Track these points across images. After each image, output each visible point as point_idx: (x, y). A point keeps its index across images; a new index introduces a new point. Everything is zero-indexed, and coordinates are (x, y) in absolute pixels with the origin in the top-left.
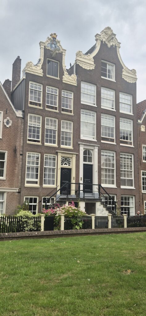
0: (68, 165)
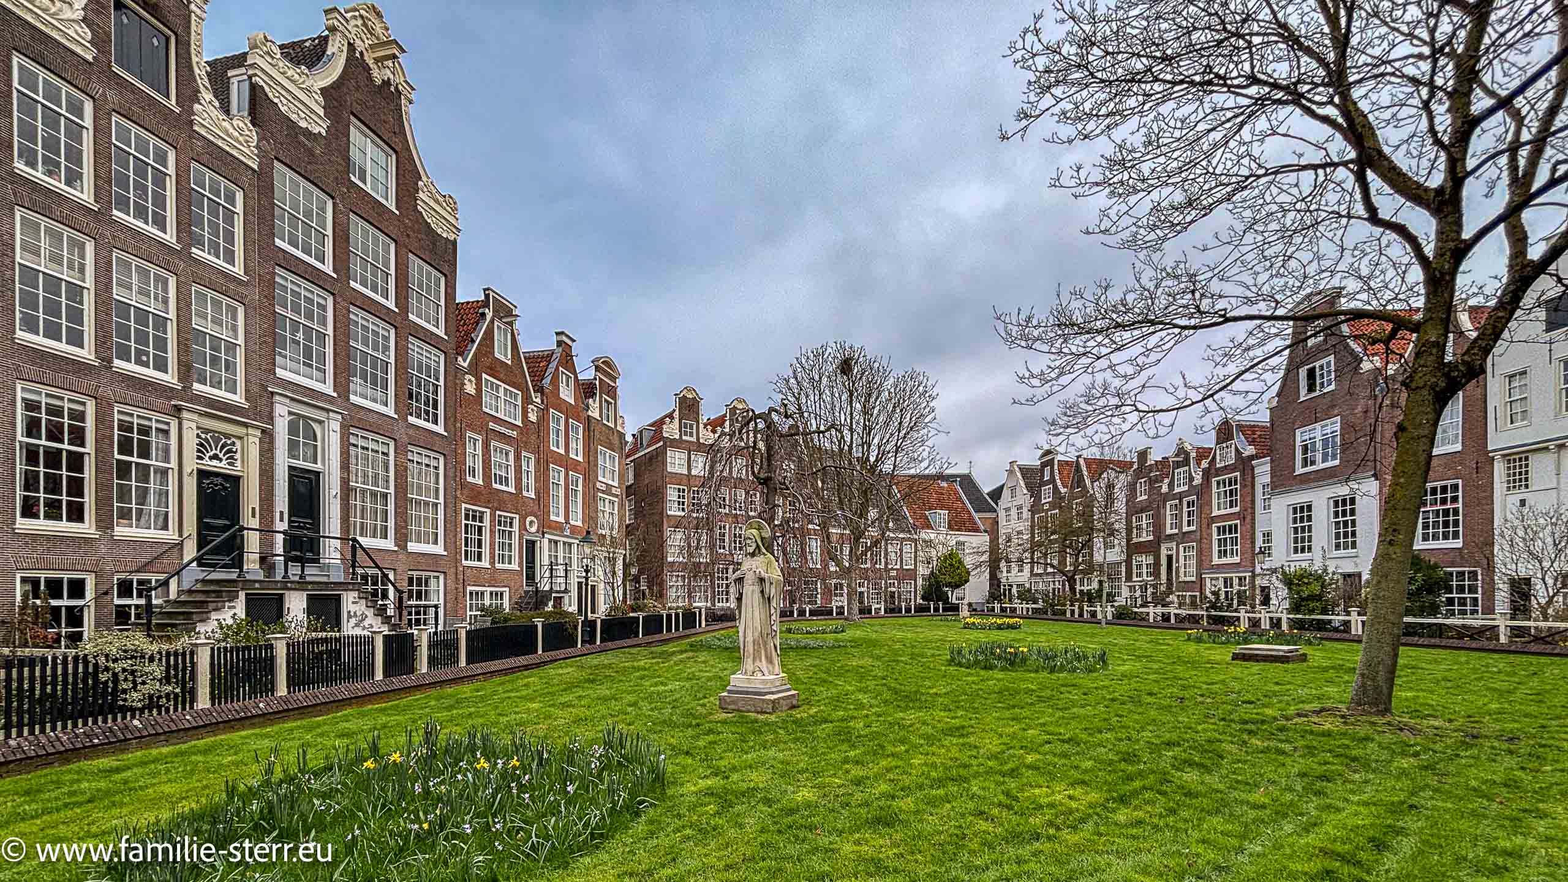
0: (224, 462)
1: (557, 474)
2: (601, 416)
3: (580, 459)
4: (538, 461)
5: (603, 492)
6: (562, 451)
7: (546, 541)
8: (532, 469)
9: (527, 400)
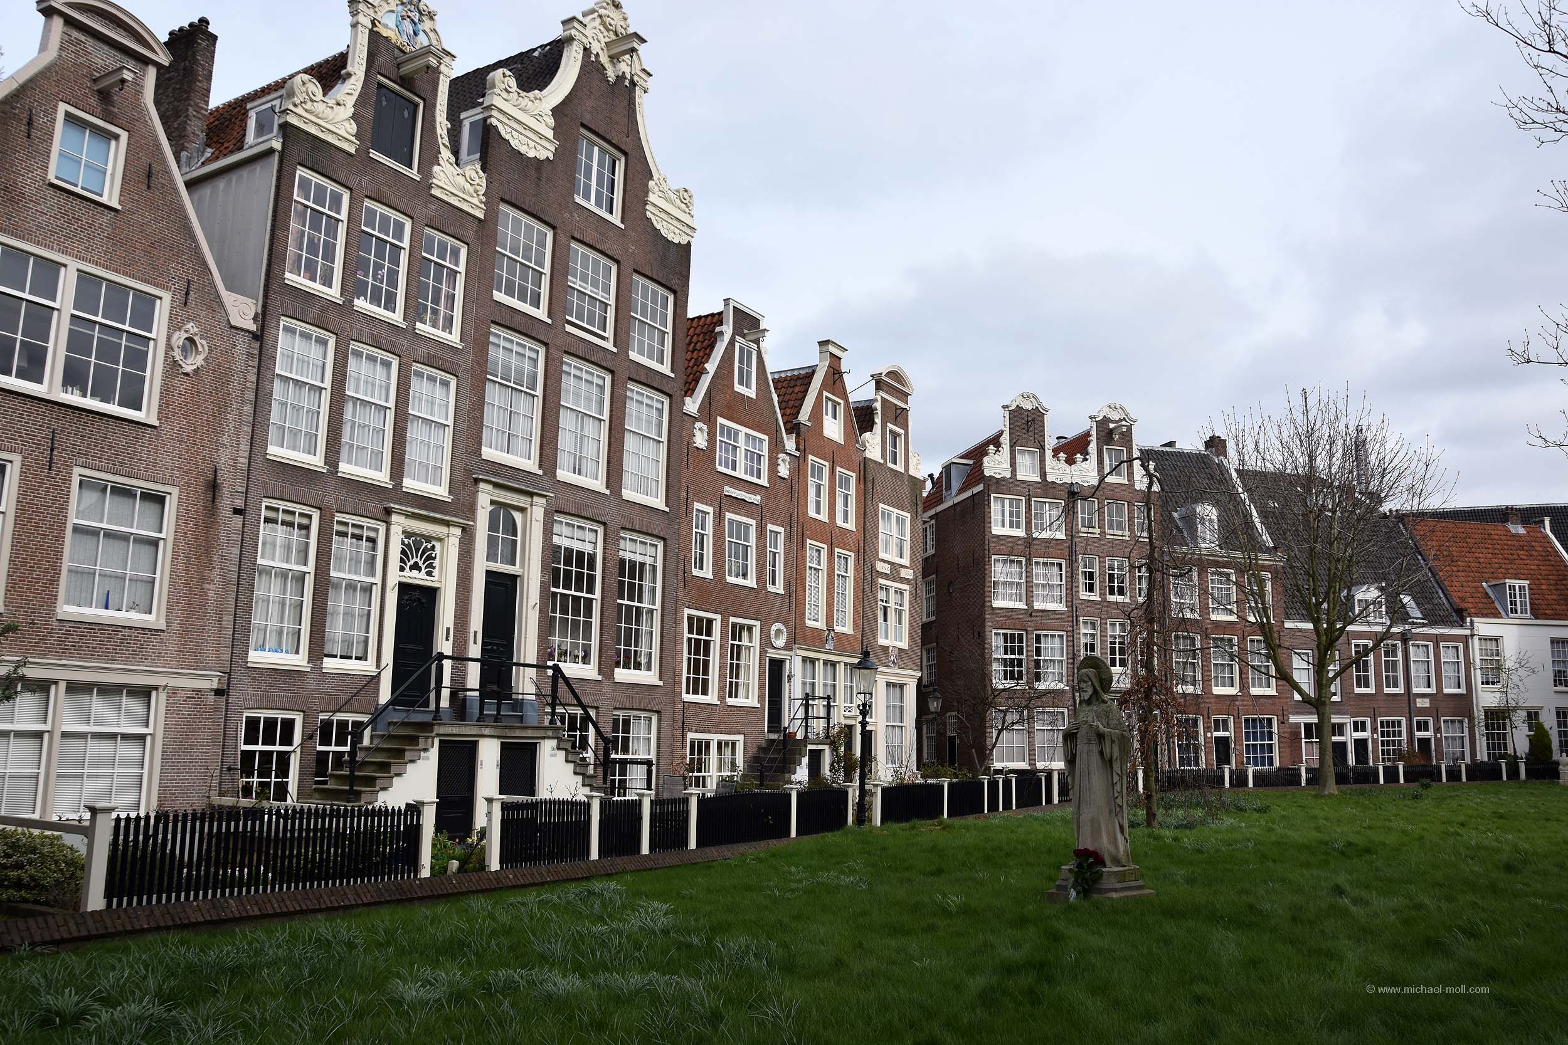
0: (424, 571)
1: (815, 553)
2: (884, 456)
3: (851, 526)
4: (789, 538)
5: (886, 576)
6: (823, 517)
7: (798, 661)
8: (781, 549)
9: (777, 445)
